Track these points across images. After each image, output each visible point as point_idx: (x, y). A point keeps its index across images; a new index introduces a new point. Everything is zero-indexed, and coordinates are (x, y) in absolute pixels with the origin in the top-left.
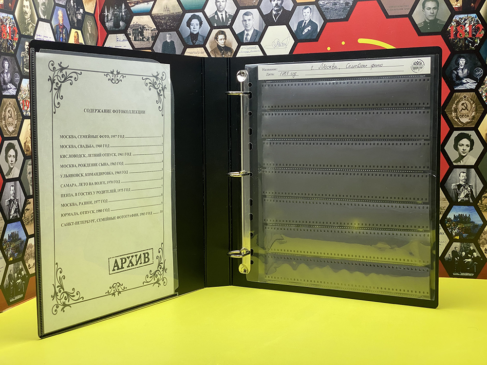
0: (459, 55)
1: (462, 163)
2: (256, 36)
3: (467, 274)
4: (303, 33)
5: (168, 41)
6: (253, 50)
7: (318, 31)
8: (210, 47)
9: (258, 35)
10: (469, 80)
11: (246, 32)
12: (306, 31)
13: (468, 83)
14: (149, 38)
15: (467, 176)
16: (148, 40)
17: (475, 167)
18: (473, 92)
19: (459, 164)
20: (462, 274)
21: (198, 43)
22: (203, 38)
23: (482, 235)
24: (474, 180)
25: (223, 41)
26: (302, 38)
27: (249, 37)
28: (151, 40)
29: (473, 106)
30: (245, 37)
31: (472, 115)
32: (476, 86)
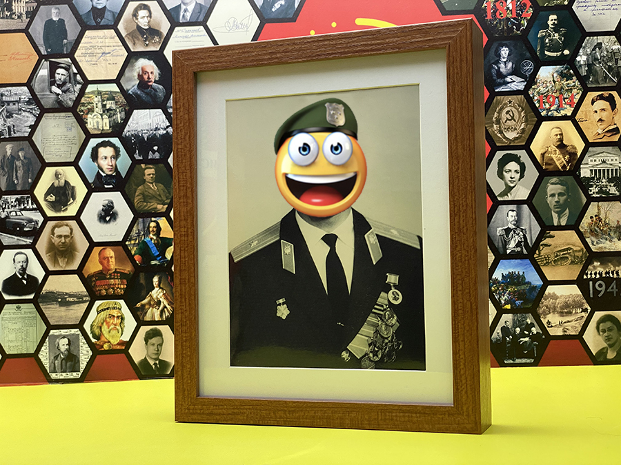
0: (499, 42)
1: (510, 197)
2: (200, 12)
3: (524, 361)
4: (273, 10)
5: (54, 19)
6: (195, 34)
7: (296, 6)
8: (126, 29)
9: (203, 11)
10: (514, 78)
11: (183, 7)
12: (277, 6)
13: (514, 81)
14: (21, 14)
15: (517, 215)
16: (19, 17)
17: (529, 202)
18: (522, 94)
19: (506, 198)
20: (518, 361)
21: (104, 22)
22: (114, 15)
23: (543, 300)
24: (528, 221)
25: (146, 20)
26: (272, 16)
27: (188, 15)
28: (25, 18)
29: (522, 114)
30: (182, 14)
31: (522, 127)
32: (525, 86)
